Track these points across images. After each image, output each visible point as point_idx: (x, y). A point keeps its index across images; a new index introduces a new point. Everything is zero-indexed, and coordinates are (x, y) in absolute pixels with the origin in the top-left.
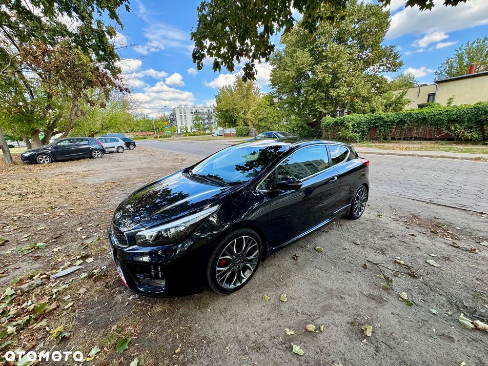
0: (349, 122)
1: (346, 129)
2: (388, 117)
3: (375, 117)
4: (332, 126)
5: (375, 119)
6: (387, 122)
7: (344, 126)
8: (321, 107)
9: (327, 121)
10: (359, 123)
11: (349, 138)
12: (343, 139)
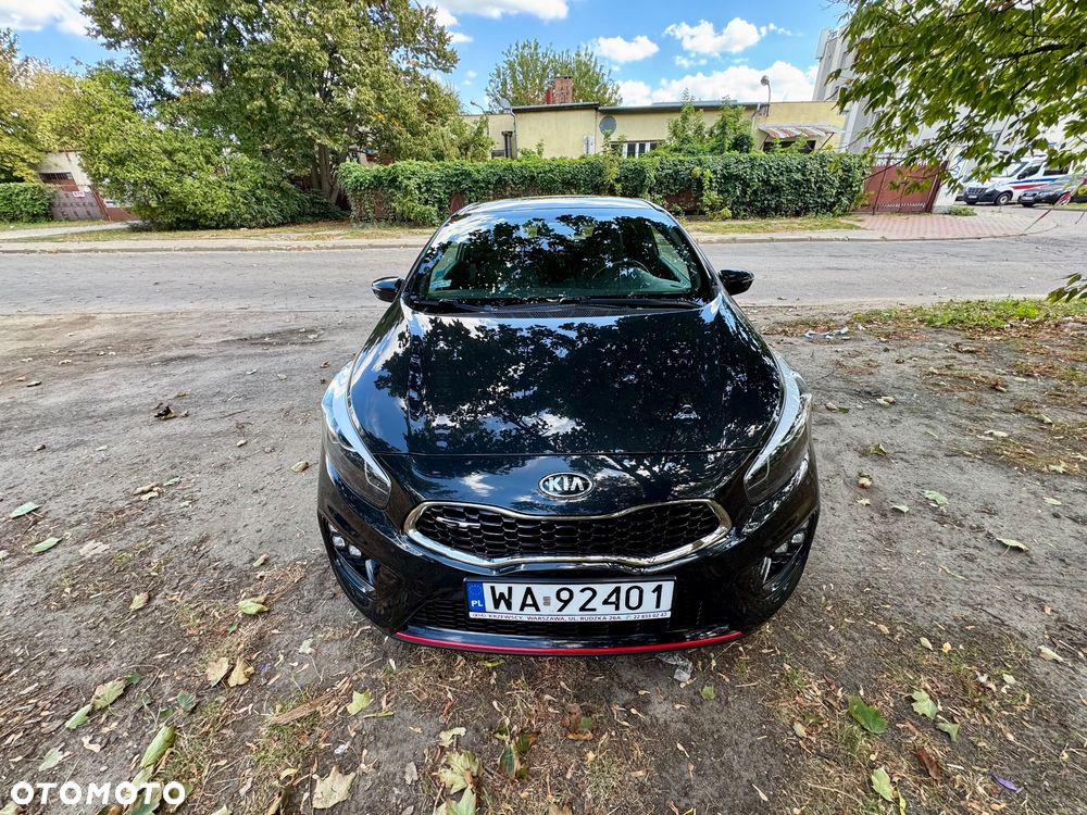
0: (410, 179)
1: (405, 196)
2: (478, 171)
3: (456, 170)
4: (368, 188)
5: (457, 175)
6: (477, 182)
7: (398, 188)
8: (320, 133)
9: (355, 174)
10: (429, 182)
11: (416, 217)
12: (403, 220)
